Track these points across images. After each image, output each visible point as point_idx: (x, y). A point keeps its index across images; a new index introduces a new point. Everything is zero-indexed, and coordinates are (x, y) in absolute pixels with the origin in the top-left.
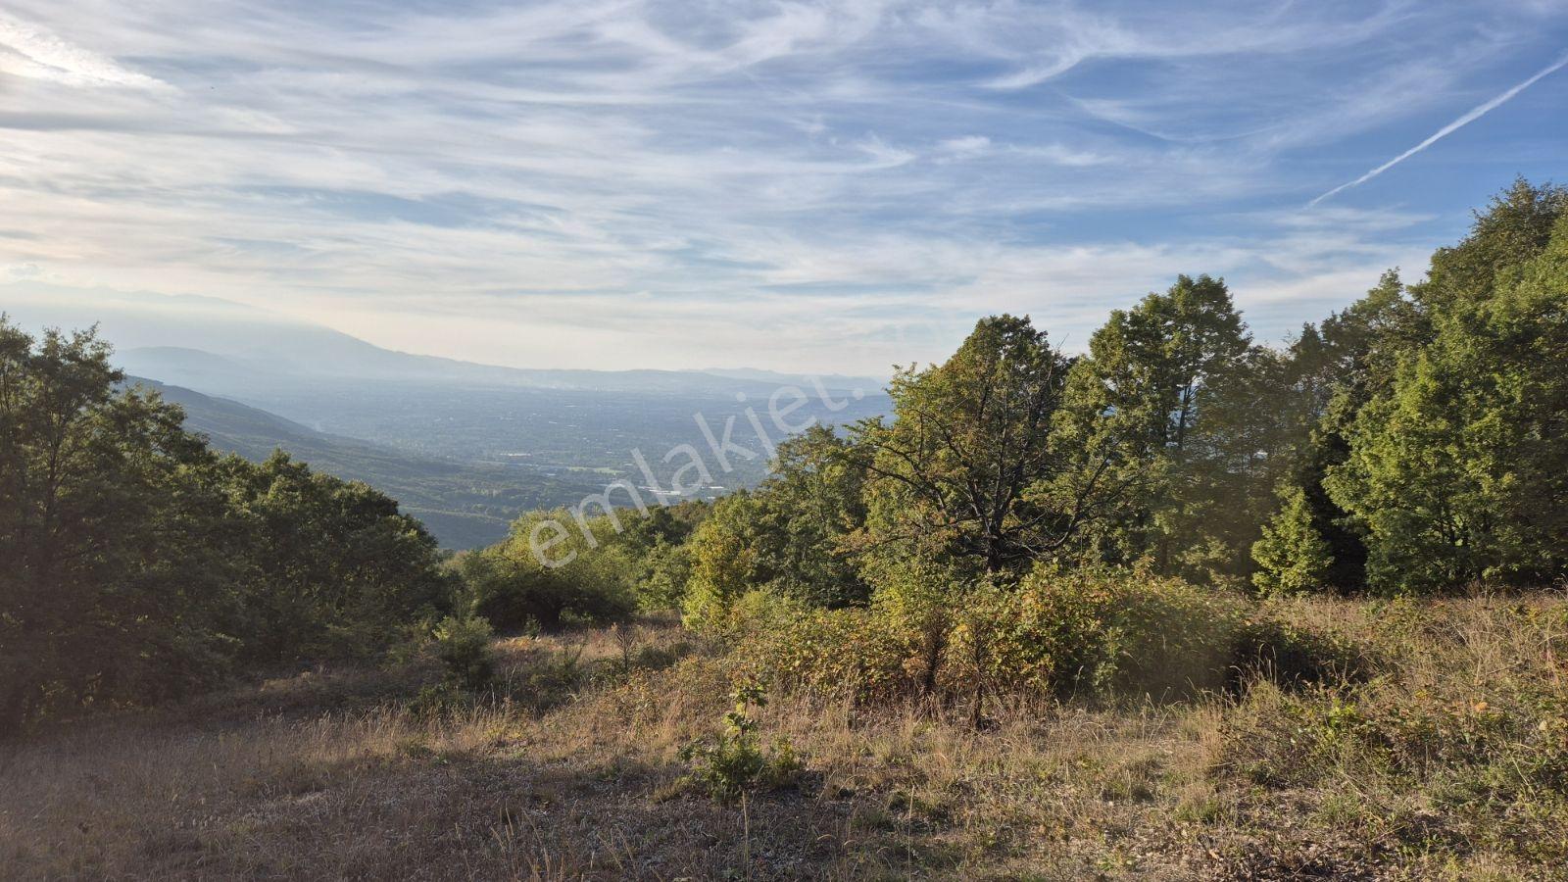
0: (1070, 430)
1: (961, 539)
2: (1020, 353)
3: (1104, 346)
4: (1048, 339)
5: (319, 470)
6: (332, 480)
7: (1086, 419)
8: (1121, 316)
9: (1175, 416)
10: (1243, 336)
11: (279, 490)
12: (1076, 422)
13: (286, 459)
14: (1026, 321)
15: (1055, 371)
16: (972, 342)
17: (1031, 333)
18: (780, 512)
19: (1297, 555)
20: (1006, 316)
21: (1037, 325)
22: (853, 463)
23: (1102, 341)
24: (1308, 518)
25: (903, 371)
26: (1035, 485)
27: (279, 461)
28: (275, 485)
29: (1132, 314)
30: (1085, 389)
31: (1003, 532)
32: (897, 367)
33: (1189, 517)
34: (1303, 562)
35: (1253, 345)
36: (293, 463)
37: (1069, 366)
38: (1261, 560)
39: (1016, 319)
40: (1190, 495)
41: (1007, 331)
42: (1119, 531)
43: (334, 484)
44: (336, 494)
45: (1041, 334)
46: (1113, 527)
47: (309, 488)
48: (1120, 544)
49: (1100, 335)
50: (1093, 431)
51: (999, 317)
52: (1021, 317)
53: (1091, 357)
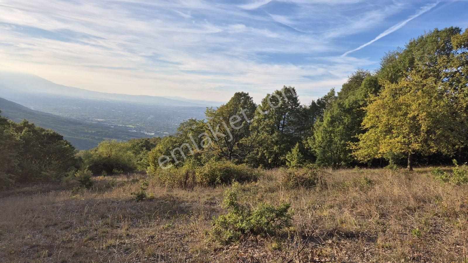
0: (255, 124)
1: (223, 152)
2: (245, 103)
3: (265, 103)
4: (253, 99)
5: (37, 126)
6: (42, 129)
7: (259, 122)
8: (269, 95)
9: (282, 122)
10: (298, 102)
11: (26, 132)
12: (257, 122)
13: (28, 122)
14: (248, 94)
15: (253, 107)
16: (233, 99)
17: (249, 97)
18: (180, 143)
19: (295, 159)
20: (243, 92)
21: (250, 95)
22: (196, 132)
23: (265, 102)
24: (298, 150)
25: (209, 109)
26: (243, 139)
27: (25, 123)
28: (24, 131)
31: (233, 150)
32: (207, 107)
33: (282, 148)
34: (295, 160)
35: (300, 105)
36: (30, 123)
38: (288, 159)
39: (245, 93)
40: (283, 142)
41: (243, 96)
42: (266, 151)
44: (43, 133)
45: (251, 98)
46: (264, 150)
47: (35, 131)
48: (266, 154)
49: (264, 100)
50: (261, 125)
51: (241, 92)
52: (246, 93)
53: (261, 105)
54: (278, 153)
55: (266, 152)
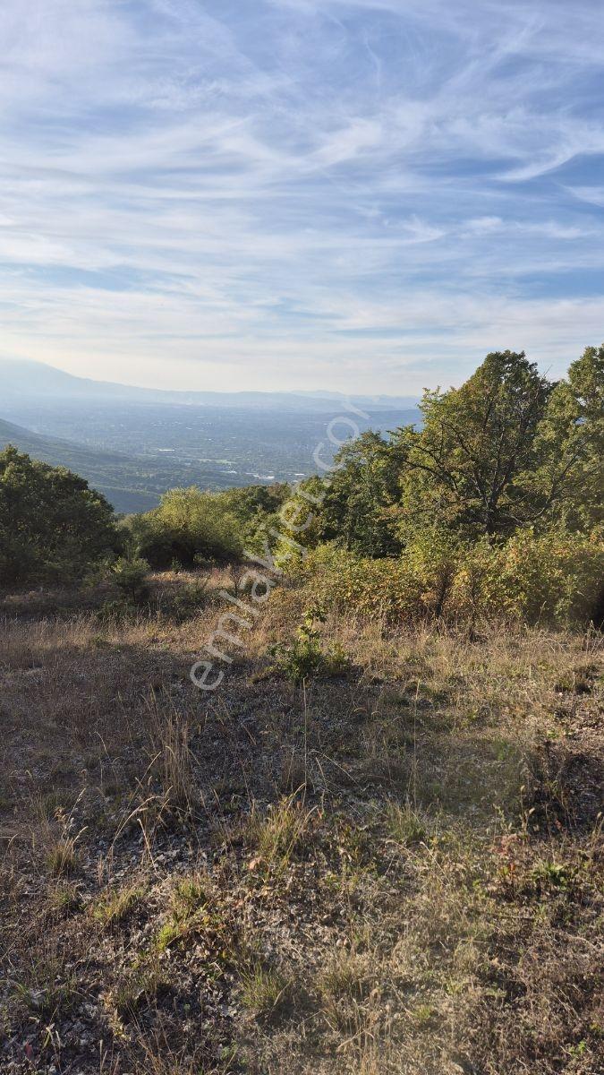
0: (551, 435)
1: (467, 511)
2: (517, 379)
3: (578, 373)
4: (538, 368)
5: (37, 459)
6: (45, 466)
7: (562, 427)
8: (593, 351)
11: (11, 472)
12: (555, 429)
13: (15, 451)
14: (523, 355)
15: (540, 392)
16: (482, 371)
17: (525, 364)
18: (342, 492)
20: (507, 352)
21: (530, 359)
22: (394, 458)
23: (577, 370)
25: (431, 392)
26: (522, 474)
27: (10, 453)
28: (8, 469)
29: (601, 350)
30: (563, 405)
31: (497, 507)
32: (426, 389)
36: (20, 454)
37: (552, 388)
39: (514, 354)
41: (508, 362)
42: (582, 507)
43: (46, 469)
44: (48, 476)
45: (533, 365)
46: (578, 505)
47: (30, 471)
48: (583, 516)
49: (576, 365)
50: (567, 436)
51: (503, 352)
52: (519, 353)
53: (569, 382)
55: (584, 511)
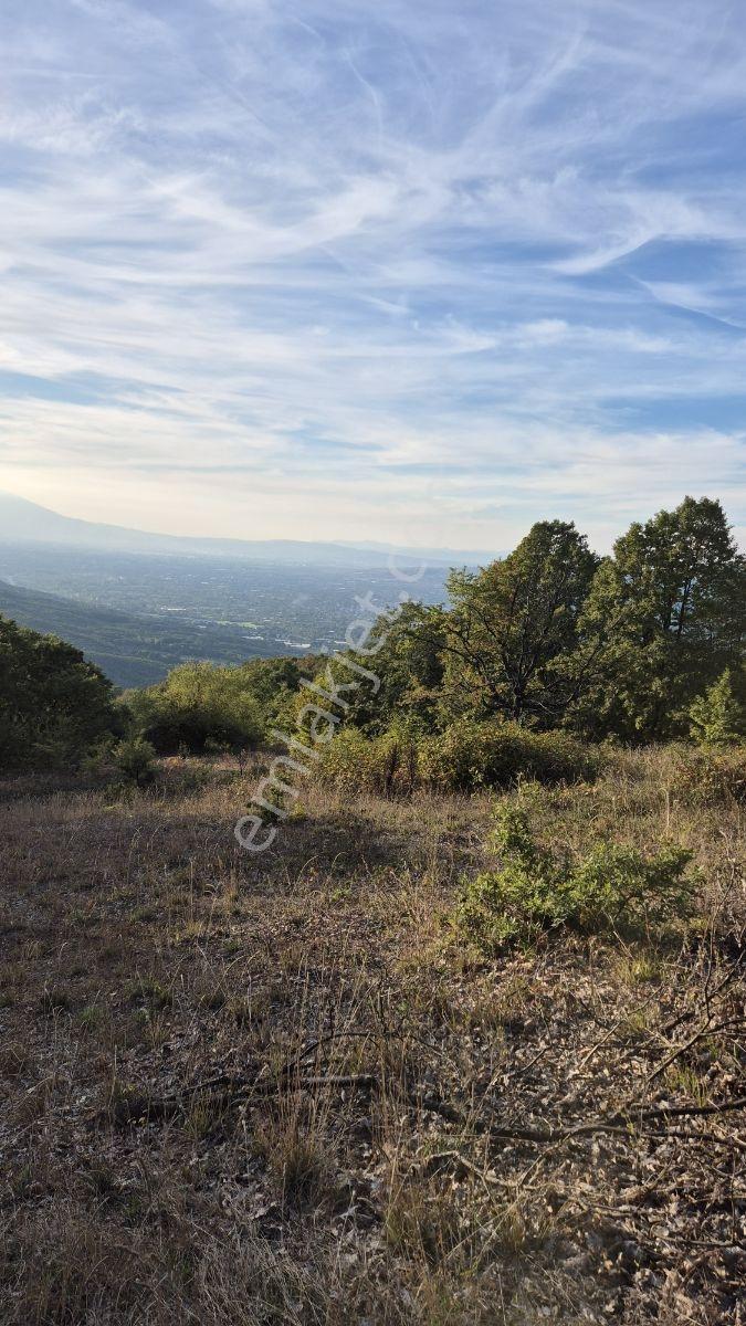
0: (594, 615)
1: (496, 697)
2: (564, 552)
3: (623, 550)
4: (588, 541)
5: (23, 627)
6: (33, 634)
7: (606, 606)
8: (638, 527)
9: (677, 606)
10: (732, 545)
12: (599, 609)
14: (572, 526)
15: (590, 564)
16: (527, 541)
17: (575, 535)
19: (717, 717)
20: (556, 522)
21: (579, 529)
23: (622, 546)
24: (729, 692)
25: (458, 571)
26: (557, 658)
29: (647, 526)
30: (608, 583)
31: (526, 692)
32: (451, 569)
33: (677, 684)
34: (720, 722)
35: (738, 553)
36: (6, 620)
37: (601, 563)
38: (696, 719)
39: (564, 524)
40: (681, 668)
41: (557, 533)
42: (626, 694)
43: (35, 637)
44: (37, 645)
45: (583, 537)
46: (622, 690)
47: (16, 640)
48: (626, 703)
49: (621, 542)
50: (611, 617)
51: (550, 521)
52: (568, 523)
53: (613, 558)
54: (663, 701)
55: (628, 697)
